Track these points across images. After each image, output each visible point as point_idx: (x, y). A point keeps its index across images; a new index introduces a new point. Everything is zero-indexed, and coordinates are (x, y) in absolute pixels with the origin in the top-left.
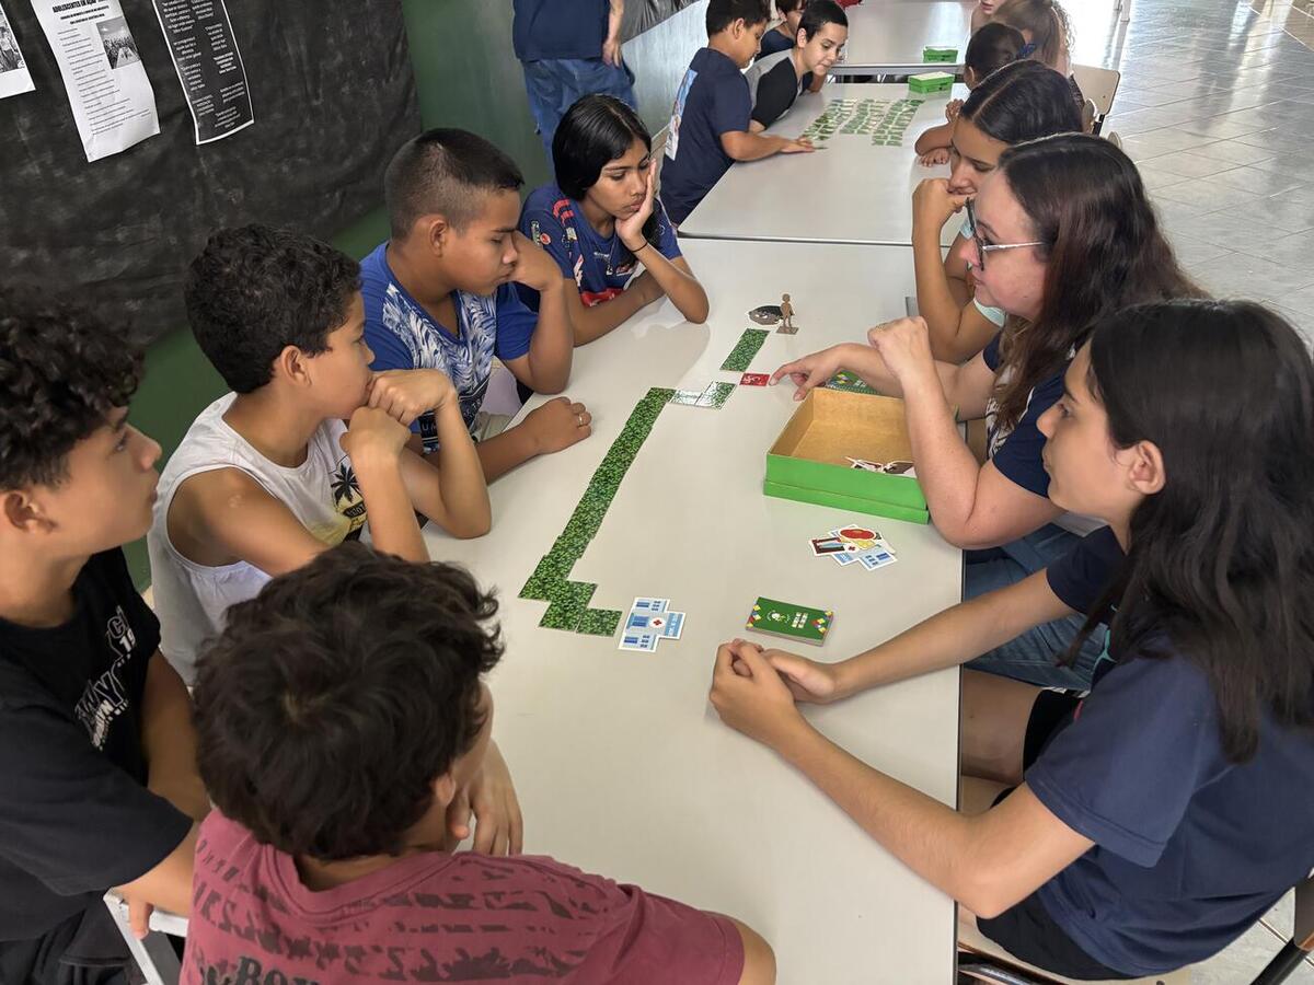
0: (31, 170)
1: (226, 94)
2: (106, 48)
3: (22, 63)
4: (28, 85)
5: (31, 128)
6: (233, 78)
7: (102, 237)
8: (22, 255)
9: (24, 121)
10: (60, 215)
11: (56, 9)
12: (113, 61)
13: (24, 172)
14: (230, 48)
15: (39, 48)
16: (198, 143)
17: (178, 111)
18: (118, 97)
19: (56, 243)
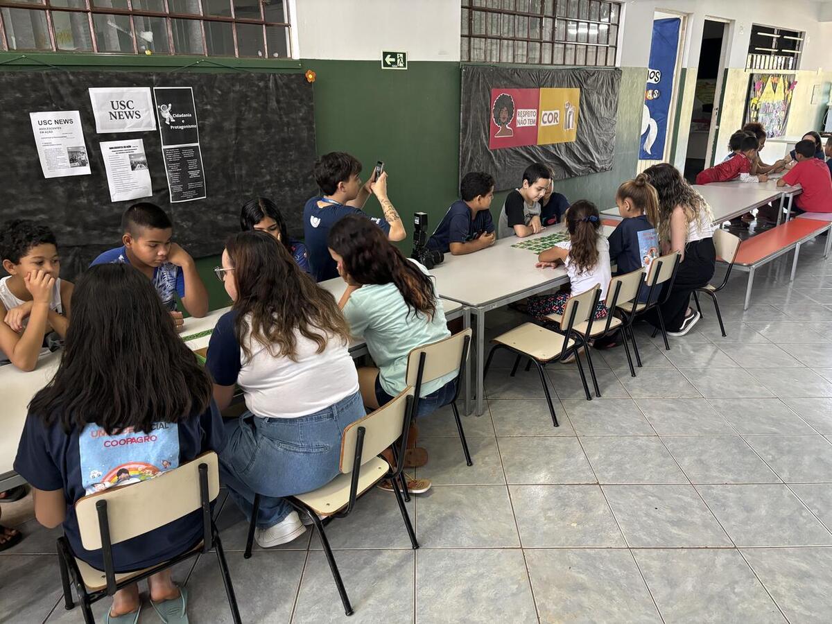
0: (83, 201)
1: (190, 185)
2: (131, 163)
3: (88, 165)
4: (89, 172)
5: (87, 187)
6: (196, 180)
7: (110, 229)
8: (69, 229)
9: (86, 184)
10: (91, 218)
11: (110, 148)
12: (133, 168)
13: (79, 201)
14: (199, 168)
15: (99, 161)
16: (171, 202)
17: (164, 189)
18: (131, 181)
19: (86, 227)
